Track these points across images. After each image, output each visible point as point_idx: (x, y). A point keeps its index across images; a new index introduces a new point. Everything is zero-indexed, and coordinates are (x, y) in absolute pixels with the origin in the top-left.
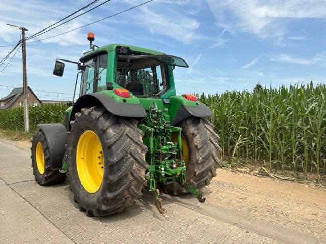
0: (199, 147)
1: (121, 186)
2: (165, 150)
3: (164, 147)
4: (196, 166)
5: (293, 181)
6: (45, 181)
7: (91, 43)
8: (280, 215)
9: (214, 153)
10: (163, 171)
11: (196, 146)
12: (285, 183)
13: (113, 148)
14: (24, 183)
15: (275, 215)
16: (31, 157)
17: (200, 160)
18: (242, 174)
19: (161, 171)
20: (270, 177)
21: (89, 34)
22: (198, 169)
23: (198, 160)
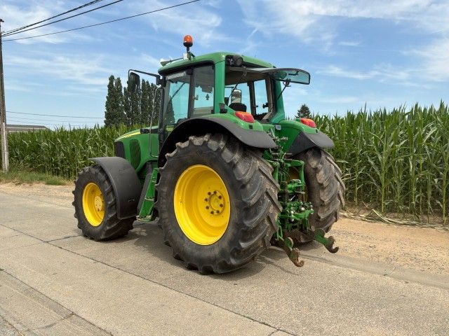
0: (325, 184)
1: (257, 234)
2: (290, 189)
3: (290, 186)
4: (320, 208)
5: (414, 225)
6: (105, 235)
7: (188, 50)
8: (428, 263)
9: (341, 193)
10: (293, 216)
11: (322, 184)
12: (404, 227)
13: (248, 186)
14: (67, 240)
15: (421, 263)
16: (74, 204)
17: (326, 201)
18: (346, 219)
19: (290, 215)
20: (384, 221)
21: (186, 38)
22: (323, 212)
23: (323, 202)
